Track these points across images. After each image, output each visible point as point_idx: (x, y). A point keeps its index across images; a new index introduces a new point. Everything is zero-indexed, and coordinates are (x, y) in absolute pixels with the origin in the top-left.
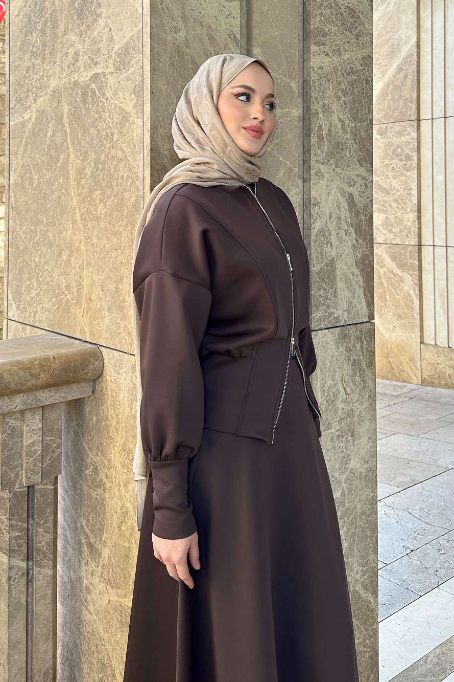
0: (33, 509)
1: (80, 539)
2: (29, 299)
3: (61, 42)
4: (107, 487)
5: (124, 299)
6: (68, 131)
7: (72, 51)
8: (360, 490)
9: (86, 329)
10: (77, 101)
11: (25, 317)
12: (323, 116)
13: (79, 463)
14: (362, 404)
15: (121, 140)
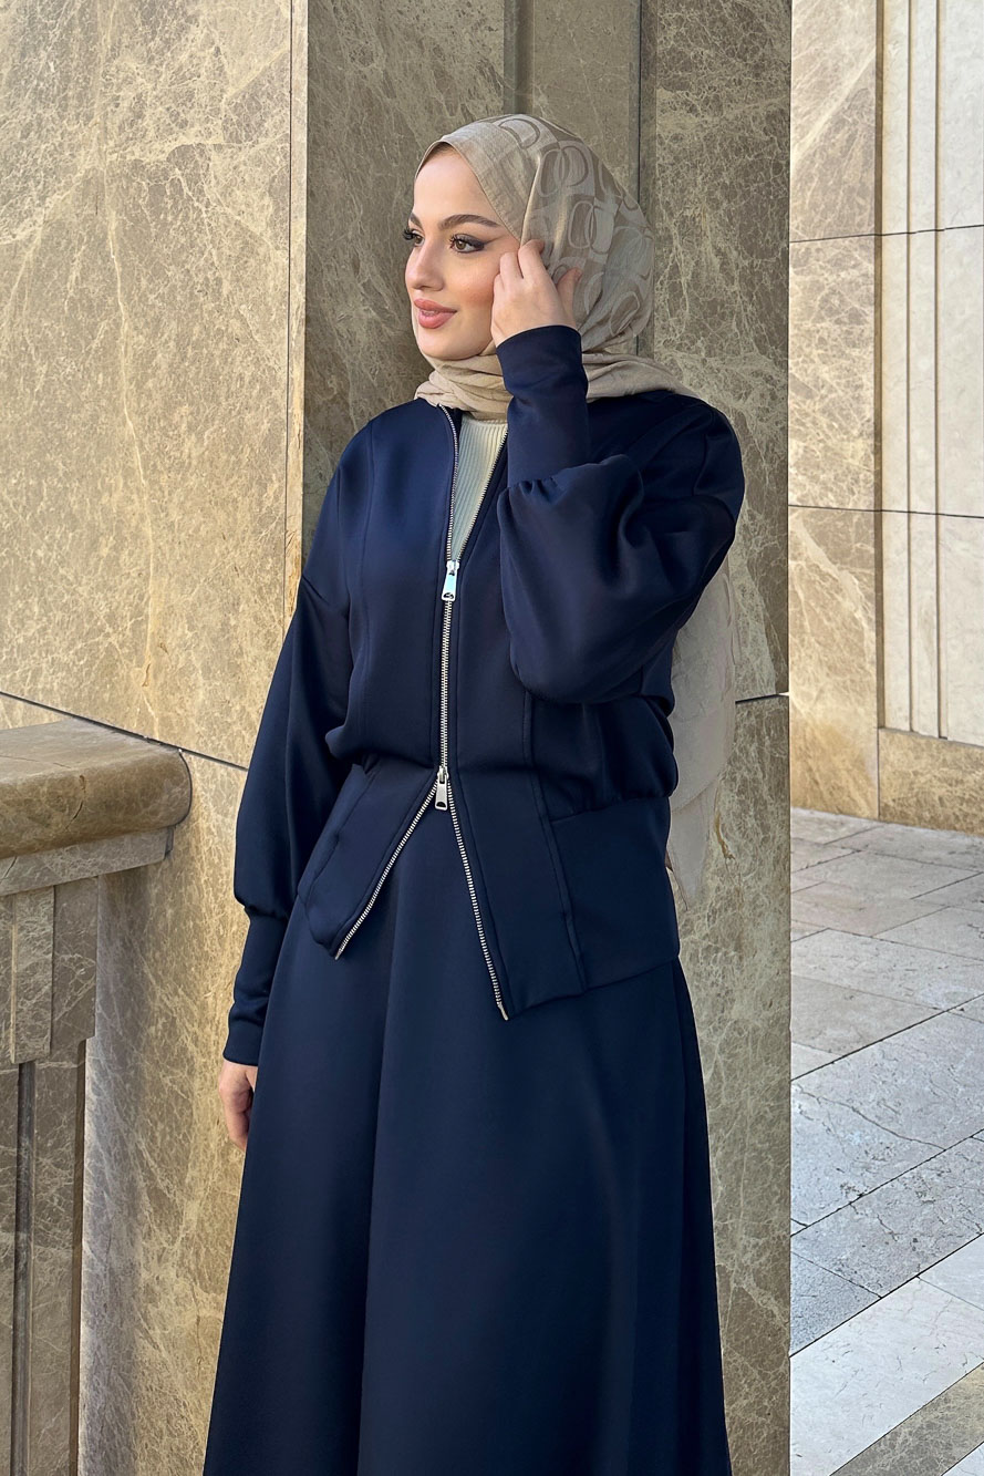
0: (31, 1114)
1: (133, 1180)
2: (21, 641)
3: (105, 74)
4: (197, 1066)
5: (241, 648)
6: (118, 270)
7: (128, 94)
8: (753, 1068)
9: (153, 713)
10: (139, 206)
12: (682, 244)
13: (133, 1011)
14: (759, 877)
15: (240, 295)
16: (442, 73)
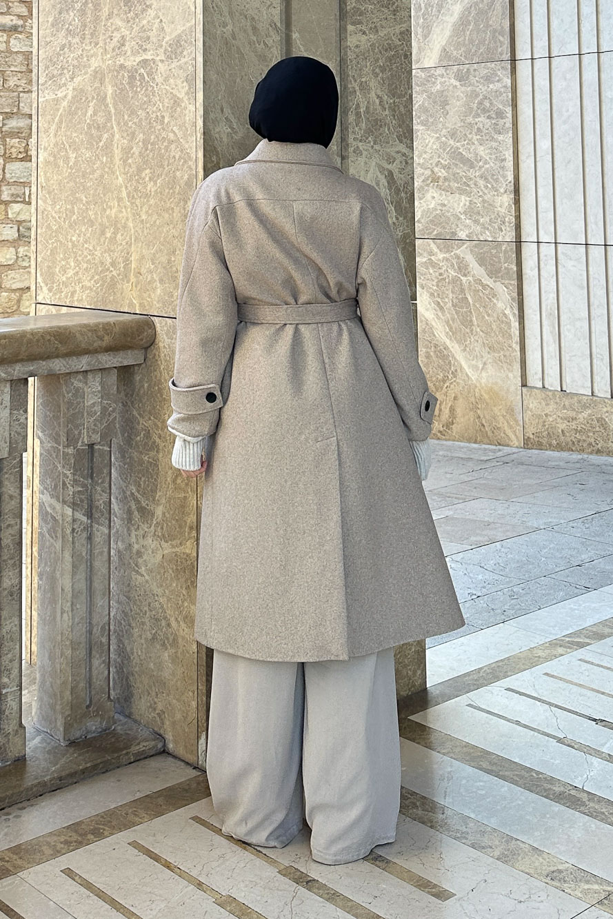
0: (92, 468)
1: (130, 507)
2: (64, 279)
3: (105, 25)
4: (161, 448)
6: (113, 111)
7: (117, 36)
9: (135, 302)
10: (123, 84)
11: (59, 298)
12: (361, 94)
13: (128, 433)
15: (173, 123)
16: (255, 28)
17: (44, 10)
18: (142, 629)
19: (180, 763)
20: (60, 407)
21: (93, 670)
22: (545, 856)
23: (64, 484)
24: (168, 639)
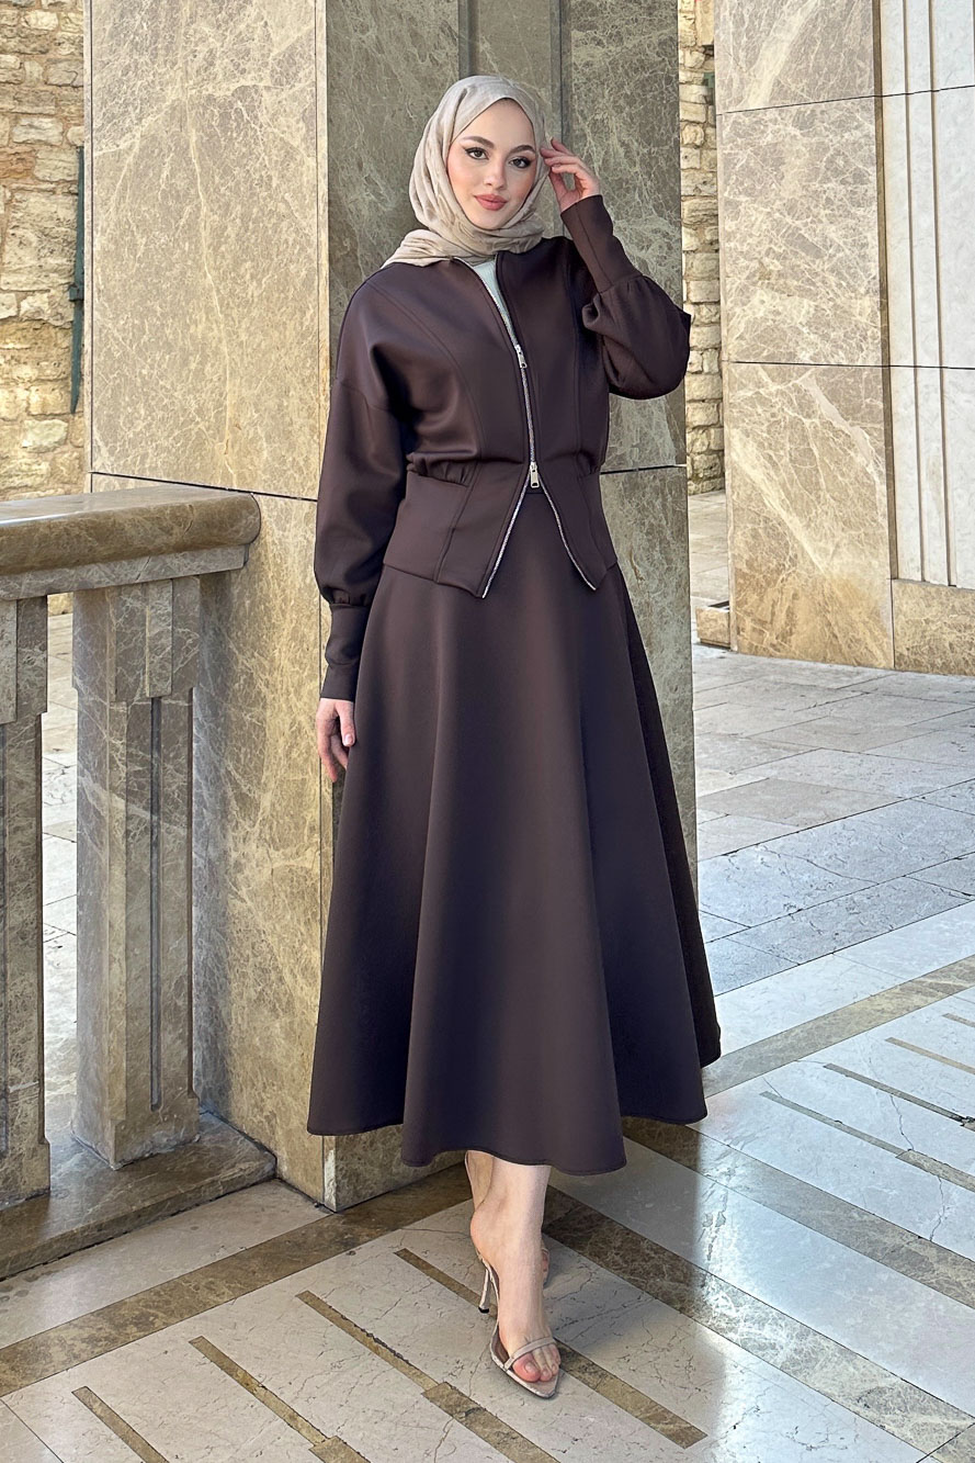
0: (158, 732)
1: (225, 793)
2: (131, 436)
3: (186, 33)
4: (268, 701)
6: (198, 170)
7: (203, 50)
9: (232, 471)
10: (212, 126)
11: (124, 465)
12: (594, 139)
13: (222, 676)
15: (284, 187)
16: (416, 34)
17: (99, 13)
18: (244, 983)
19: (296, 1196)
20: (104, 638)
21: (162, 1050)
22: (859, 1362)
23: (112, 761)
24: (279, 1000)
